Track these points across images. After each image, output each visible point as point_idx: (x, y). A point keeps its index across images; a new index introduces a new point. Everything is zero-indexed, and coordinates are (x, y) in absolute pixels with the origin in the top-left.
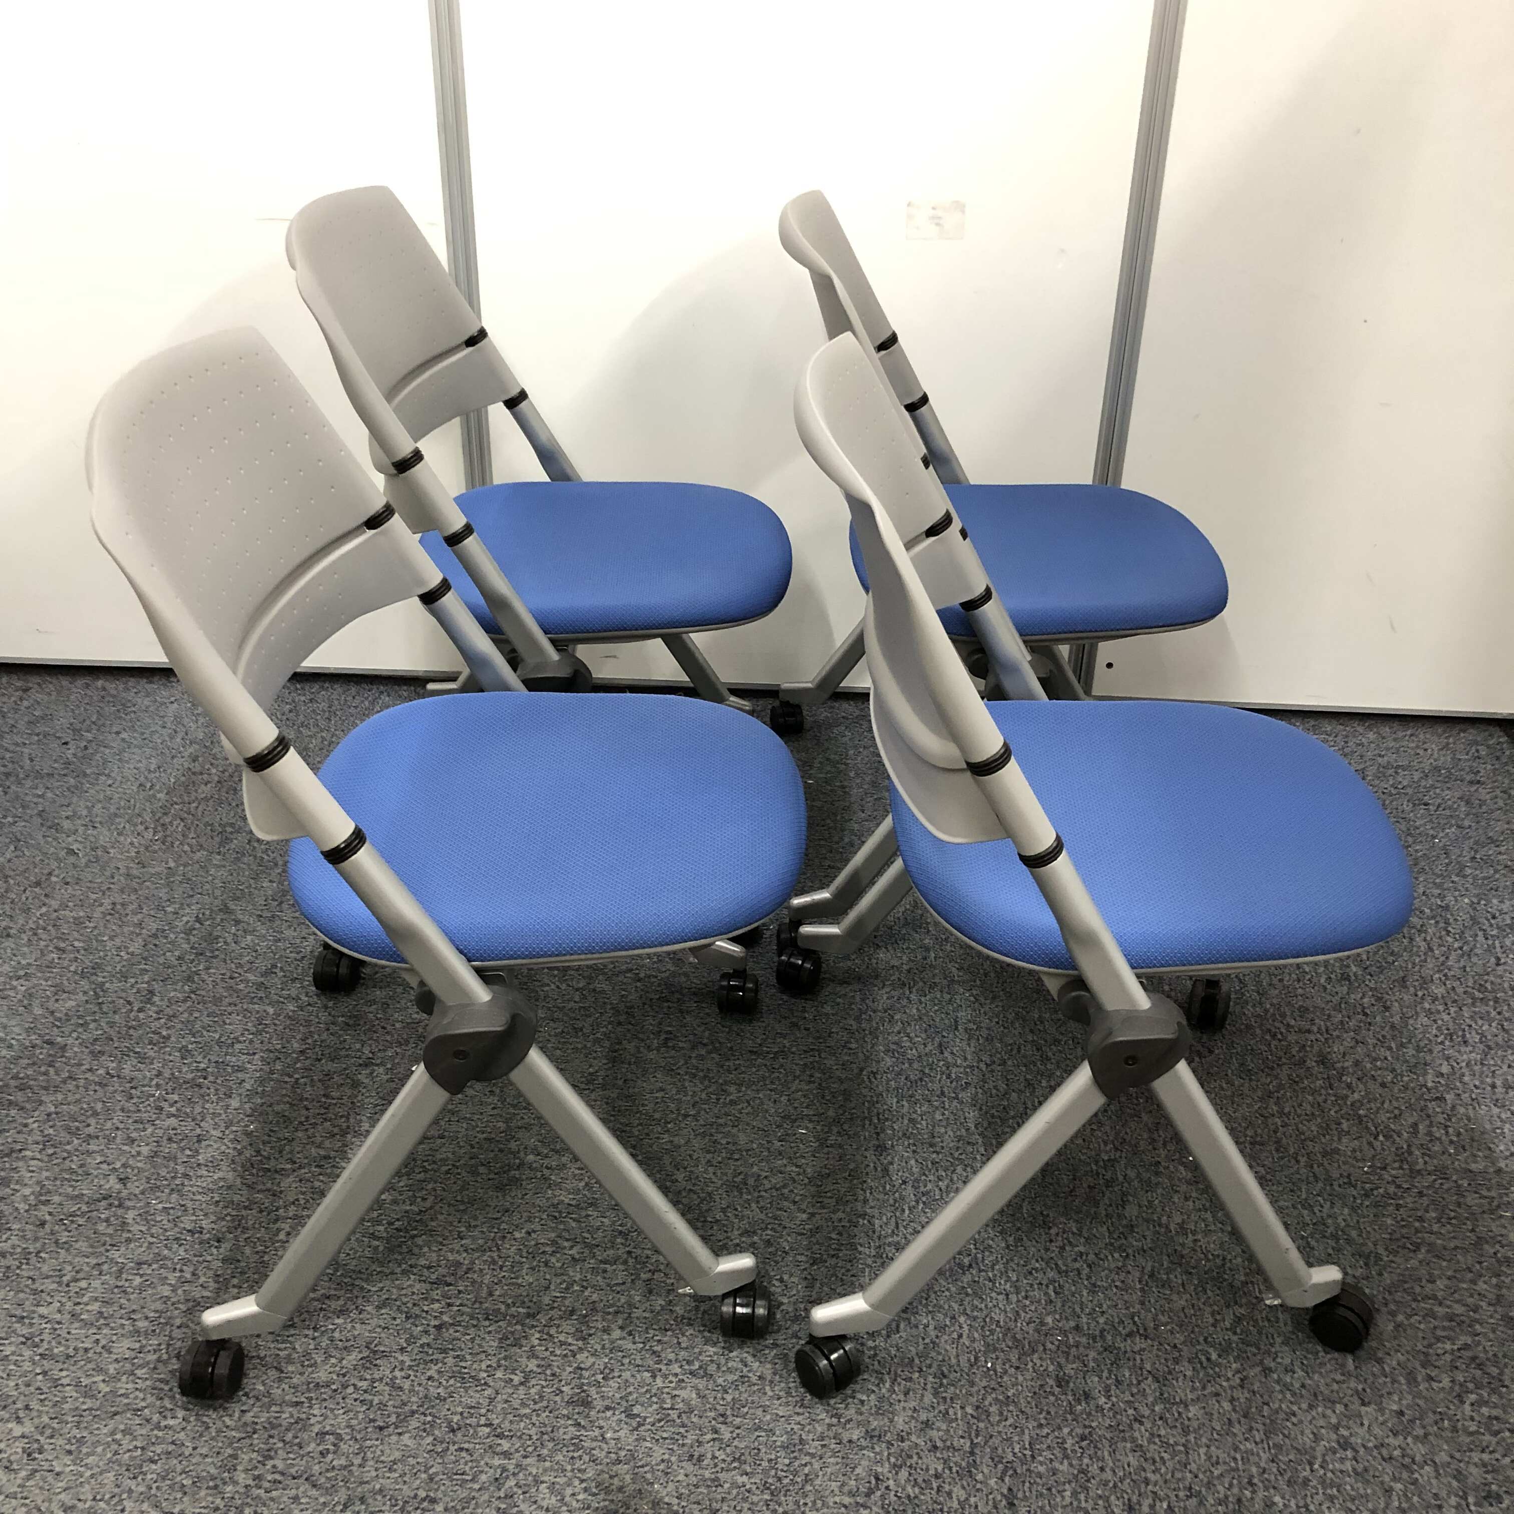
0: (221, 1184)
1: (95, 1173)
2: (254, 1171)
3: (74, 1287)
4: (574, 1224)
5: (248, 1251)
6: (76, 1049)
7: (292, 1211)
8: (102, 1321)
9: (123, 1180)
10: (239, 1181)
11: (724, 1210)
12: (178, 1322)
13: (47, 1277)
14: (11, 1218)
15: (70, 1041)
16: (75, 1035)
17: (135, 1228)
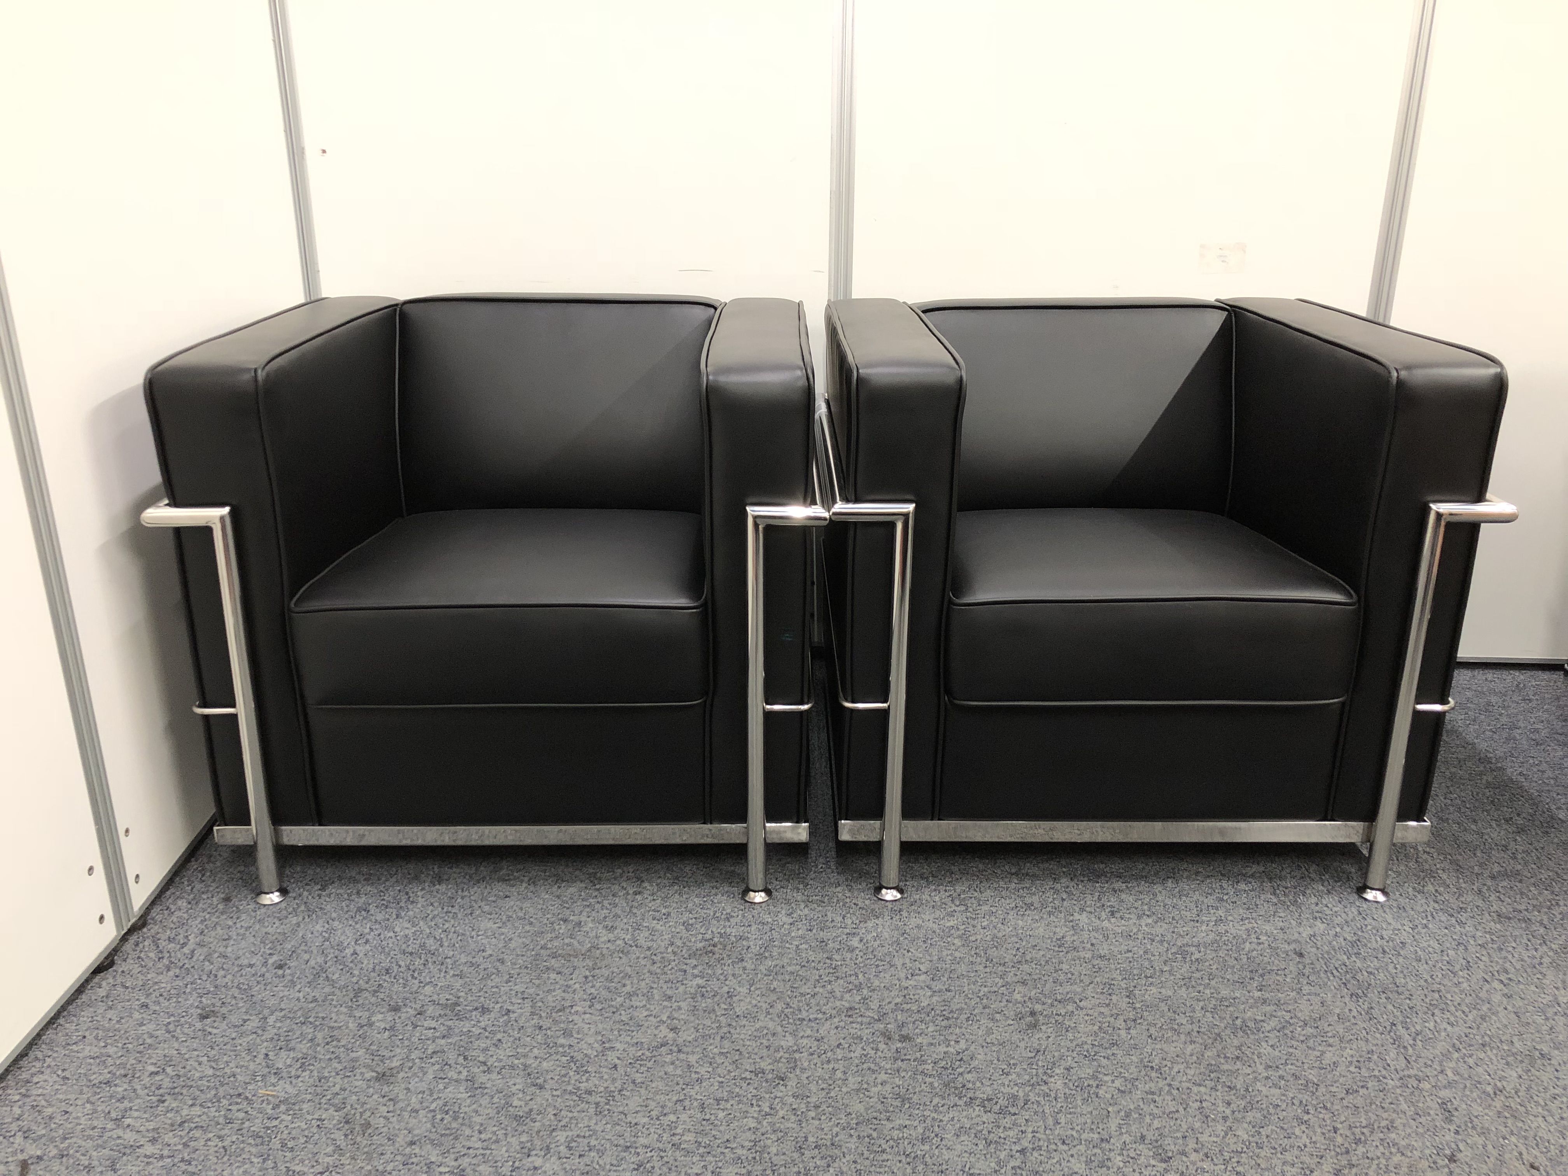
0: (765, 1031)
1: (646, 1025)
2: (791, 1021)
3: (665, 1121)
4: (1104, 1062)
5: (813, 1087)
6: (591, 925)
7: (839, 1053)
8: (702, 1150)
9: (673, 1029)
10: (779, 1029)
11: (1239, 1048)
12: (774, 1150)
13: (637, 1112)
14: (584, 1062)
15: (583, 918)
16: (585, 914)
17: (702, 1071)
